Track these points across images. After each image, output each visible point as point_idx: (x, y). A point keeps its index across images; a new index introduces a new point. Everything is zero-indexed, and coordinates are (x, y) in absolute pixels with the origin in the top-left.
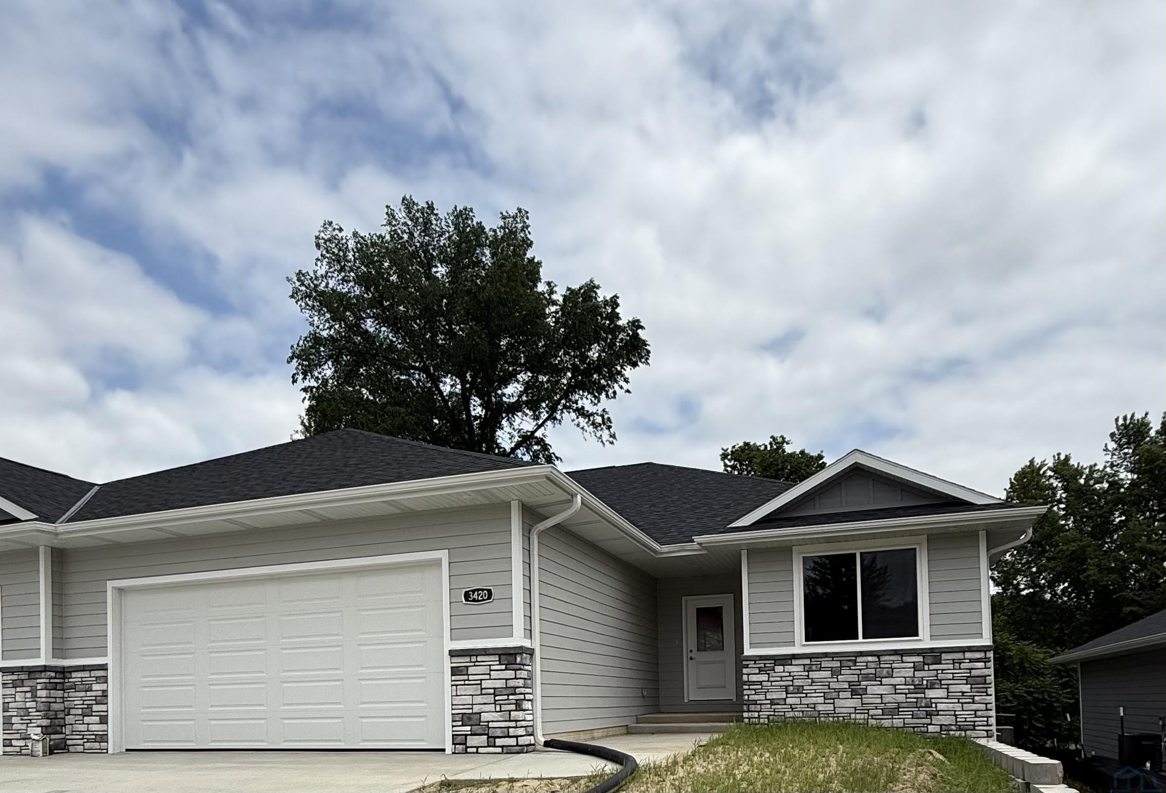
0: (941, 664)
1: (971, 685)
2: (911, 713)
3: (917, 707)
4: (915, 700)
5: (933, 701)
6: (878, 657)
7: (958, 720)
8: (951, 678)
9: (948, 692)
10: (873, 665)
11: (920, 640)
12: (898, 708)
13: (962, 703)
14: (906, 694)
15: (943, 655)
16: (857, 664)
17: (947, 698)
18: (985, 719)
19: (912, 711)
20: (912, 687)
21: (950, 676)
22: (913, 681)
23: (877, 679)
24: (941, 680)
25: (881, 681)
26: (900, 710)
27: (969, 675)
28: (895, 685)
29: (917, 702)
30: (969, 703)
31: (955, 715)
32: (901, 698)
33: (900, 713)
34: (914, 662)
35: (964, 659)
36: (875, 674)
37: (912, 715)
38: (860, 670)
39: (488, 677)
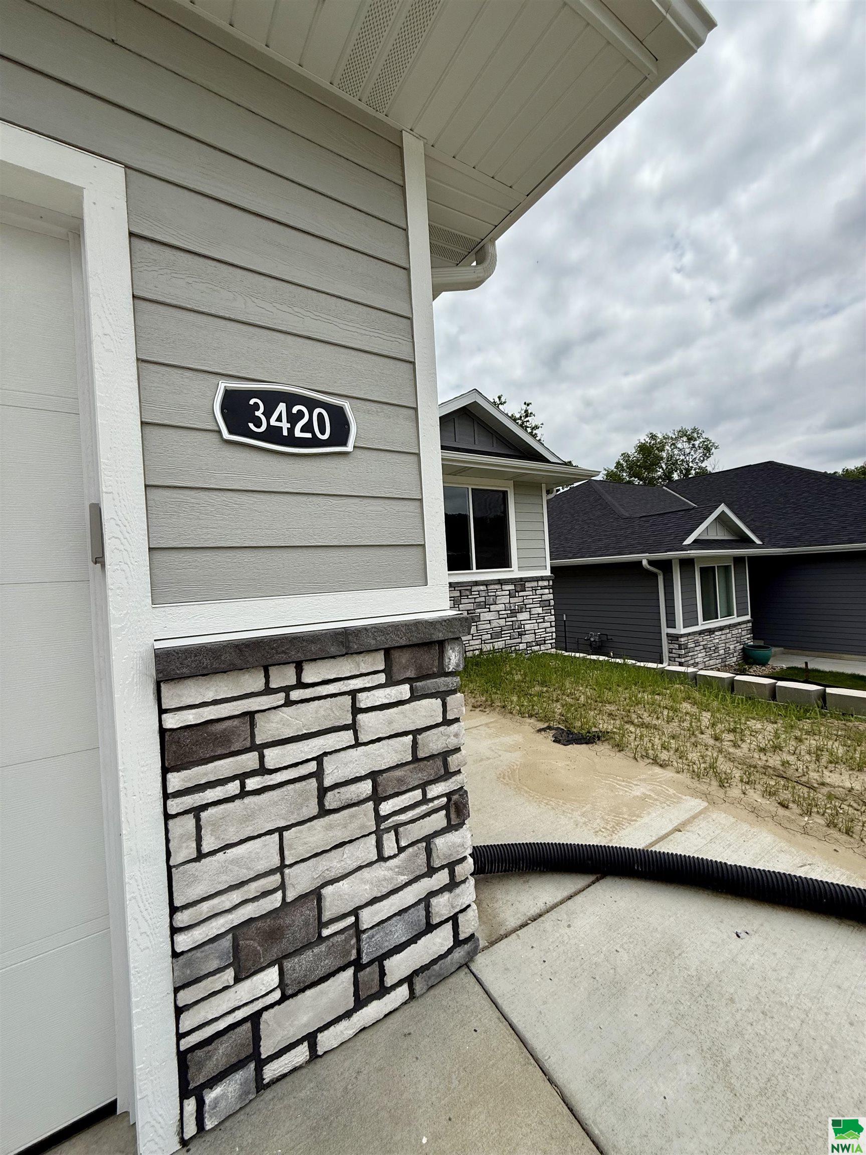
0: (525, 591)
1: (543, 607)
2: (509, 635)
3: (513, 629)
4: (511, 623)
5: (522, 622)
6: (486, 585)
7: (537, 637)
8: (531, 602)
9: (530, 615)
10: (483, 594)
11: (512, 571)
12: (501, 632)
13: (538, 623)
14: (505, 618)
15: (526, 584)
16: (473, 593)
17: (530, 620)
18: (551, 634)
19: (510, 633)
20: (509, 612)
21: (531, 601)
22: (510, 607)
23: (487, 606)
24: (525, 605)
25: (489, 608)
26: (503, 633)
27: (540, 599)
28: (499, 611)
29: (512, 625)
30: (542, 622)
31: (535, 633)
32: (502, 622)
33: (503, 636)
34: (509, 590)
35: (538, 587)
36: (485, 602)
37: (510, 636)
38: (475, 598)
39: (347, 737)
